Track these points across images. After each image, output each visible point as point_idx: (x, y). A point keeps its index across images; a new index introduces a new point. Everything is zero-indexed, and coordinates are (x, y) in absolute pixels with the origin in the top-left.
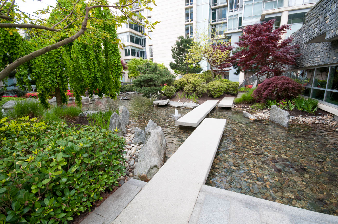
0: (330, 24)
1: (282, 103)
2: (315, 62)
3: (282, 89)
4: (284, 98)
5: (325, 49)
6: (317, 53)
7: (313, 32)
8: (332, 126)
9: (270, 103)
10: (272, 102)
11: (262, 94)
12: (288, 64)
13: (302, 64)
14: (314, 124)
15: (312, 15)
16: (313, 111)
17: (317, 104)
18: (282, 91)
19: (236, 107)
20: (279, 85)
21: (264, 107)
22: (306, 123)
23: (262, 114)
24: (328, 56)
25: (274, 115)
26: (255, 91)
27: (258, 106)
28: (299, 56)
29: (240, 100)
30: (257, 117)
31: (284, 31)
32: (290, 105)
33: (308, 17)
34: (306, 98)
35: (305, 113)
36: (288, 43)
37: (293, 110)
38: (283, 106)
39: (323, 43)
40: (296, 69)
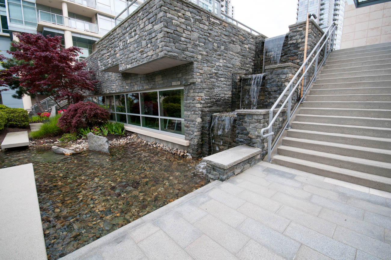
0: (120, 58)
1: (96, 130)
2: (112, 89)
3: (92, 115)
4: (96, 125)
5: (118, 79)
6: (112, 81)
7: (107, 62)
8: (139, 143)
9: (82, 131)
10: (84, 130)
11: (70, 122)
12: (89, 89)
13: (101, 90)
14: (127, 144)
15: (103, 45)
16: (123, 133)
17: (123, 127)
18: (92, 117)
19: (35, 144)
20: (87, 111)
21: (77, 137)
22: (121, 145)
23: (78, 146)
24: (122, 85)
25: (93, 144)
26: (61, 120)
27: (69, 137)
28: (96, 82)
29: (40, 134)
30: (73, 150)
31: (76, 54)
32: (104, 131)
33: (99, 47)
34: (114, 122)
35: (117, 136)
36: (82, 67)
37: (107, 135)
38: (98, 133)
39: (115, 73)
40: (96, 95)
